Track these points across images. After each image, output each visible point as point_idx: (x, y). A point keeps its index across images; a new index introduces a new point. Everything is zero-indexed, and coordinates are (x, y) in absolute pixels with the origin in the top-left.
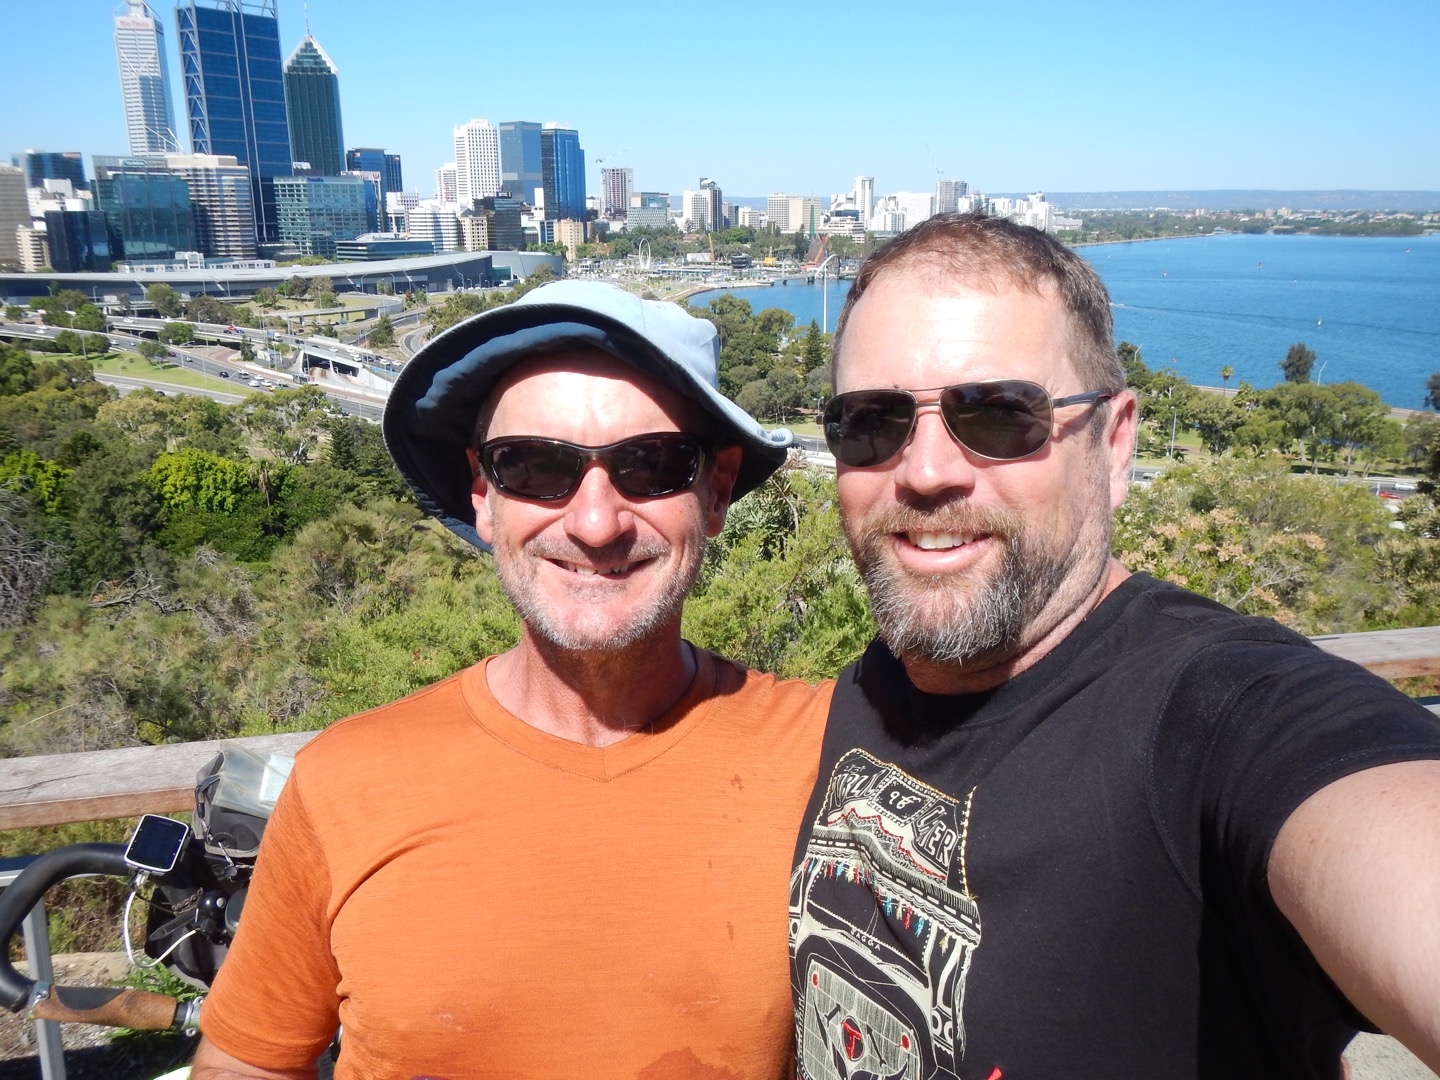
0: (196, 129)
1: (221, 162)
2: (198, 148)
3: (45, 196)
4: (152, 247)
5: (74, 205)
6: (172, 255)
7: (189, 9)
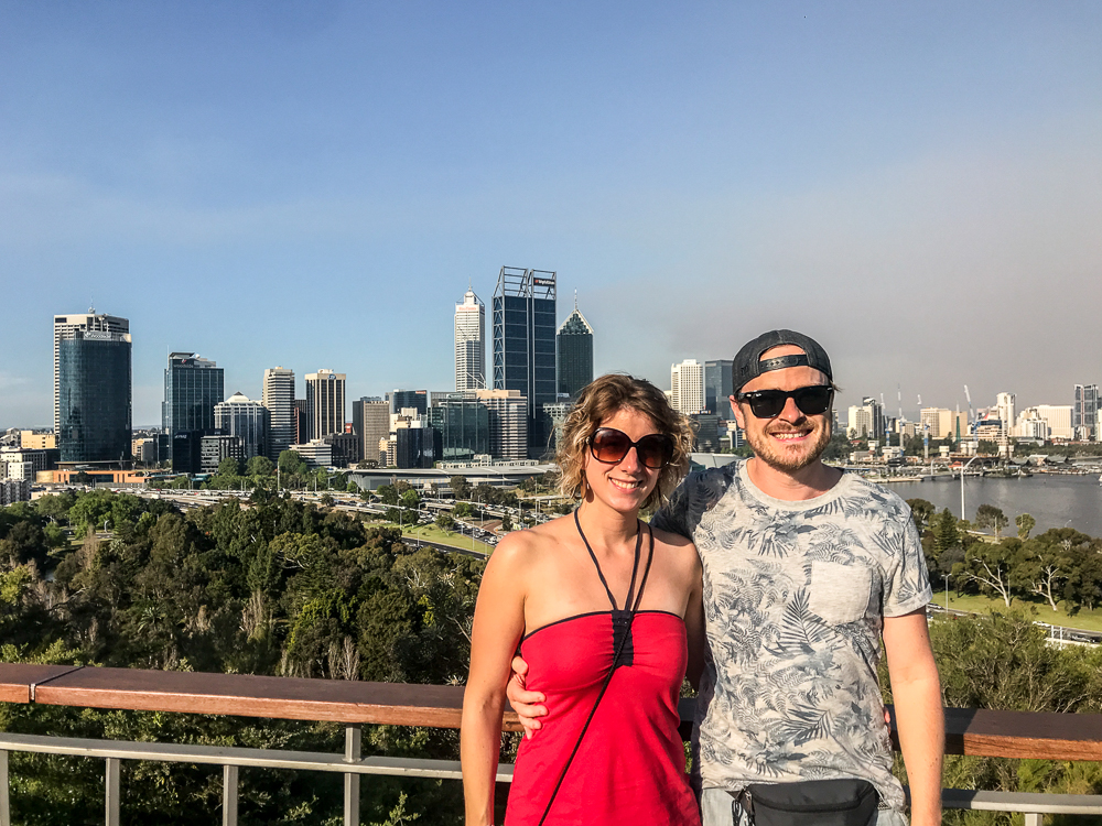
0: (497, 374)
2: (497, 386)
3: (400, 419)
4: (460, 451)
5: (416, 424)
6: (472, 457)
7: (501, 298)
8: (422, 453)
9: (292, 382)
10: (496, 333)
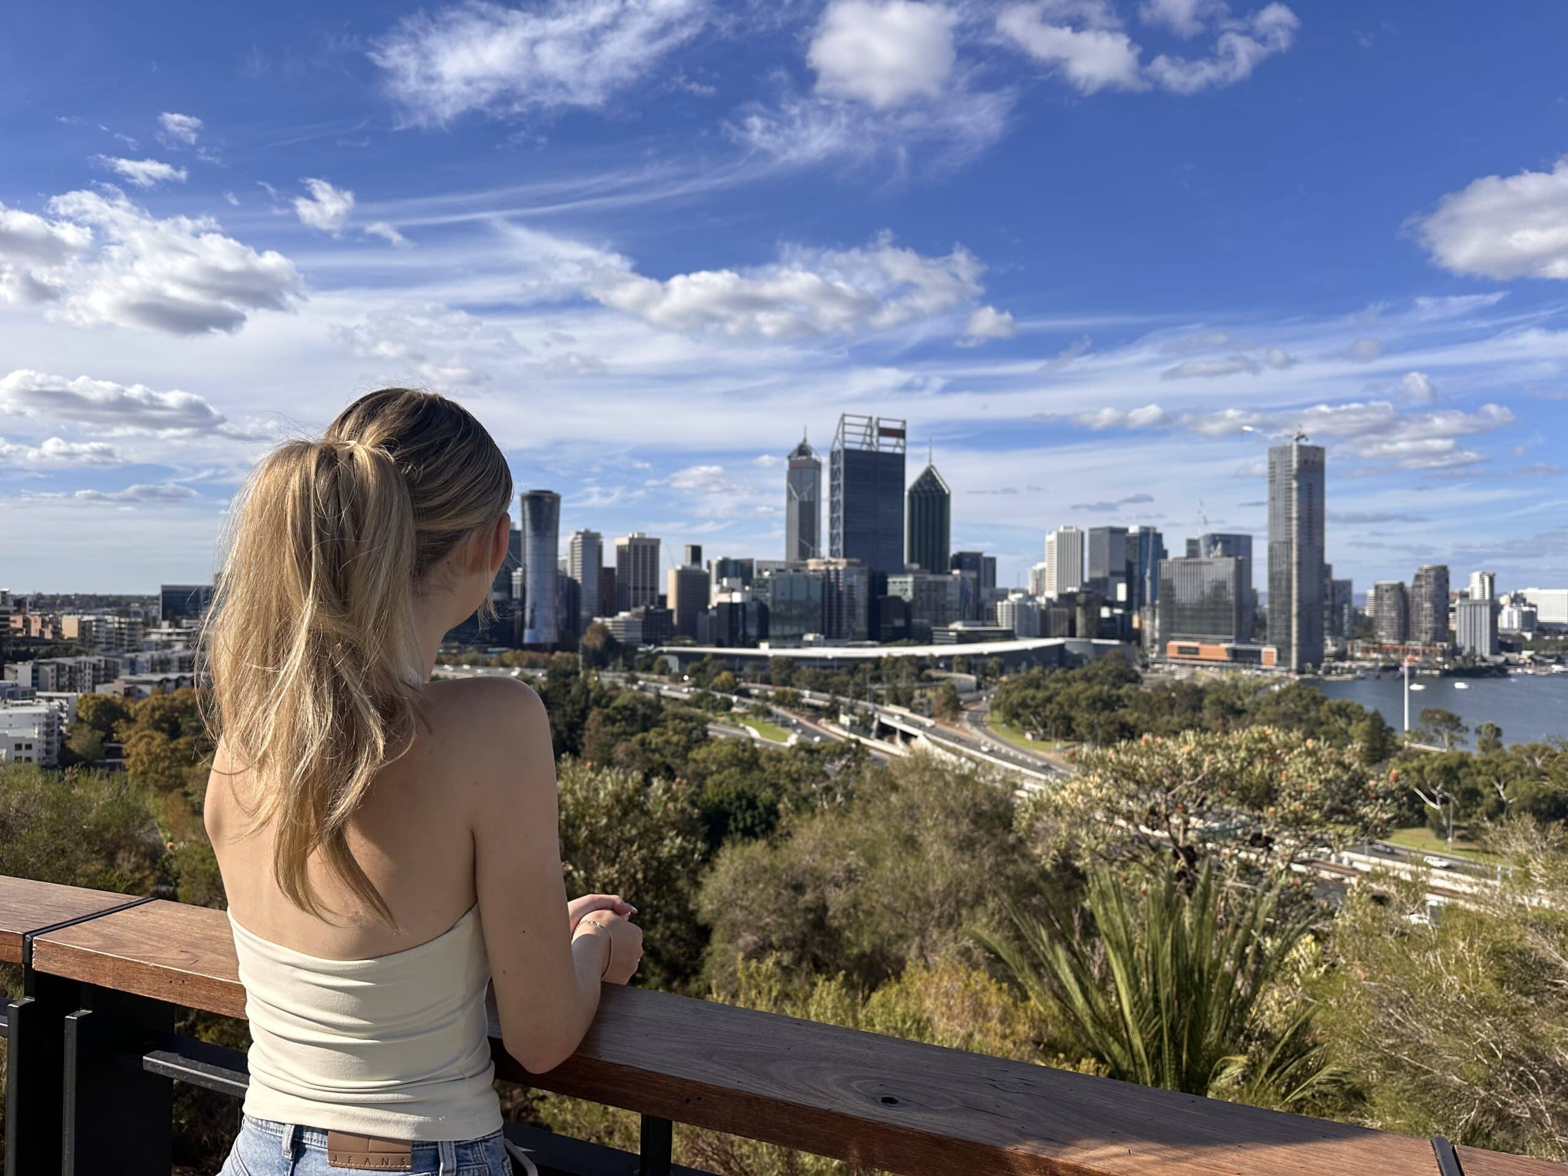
0: (834, 539)
1: (849, 564)
2: (832, 554)
3: (722, 590)
4: (788, 631)
5: (737, 598)
6: (801, 636)
7: (840, 451)
8: (744, 628)
9: (601, 544)
10: (834, 492)
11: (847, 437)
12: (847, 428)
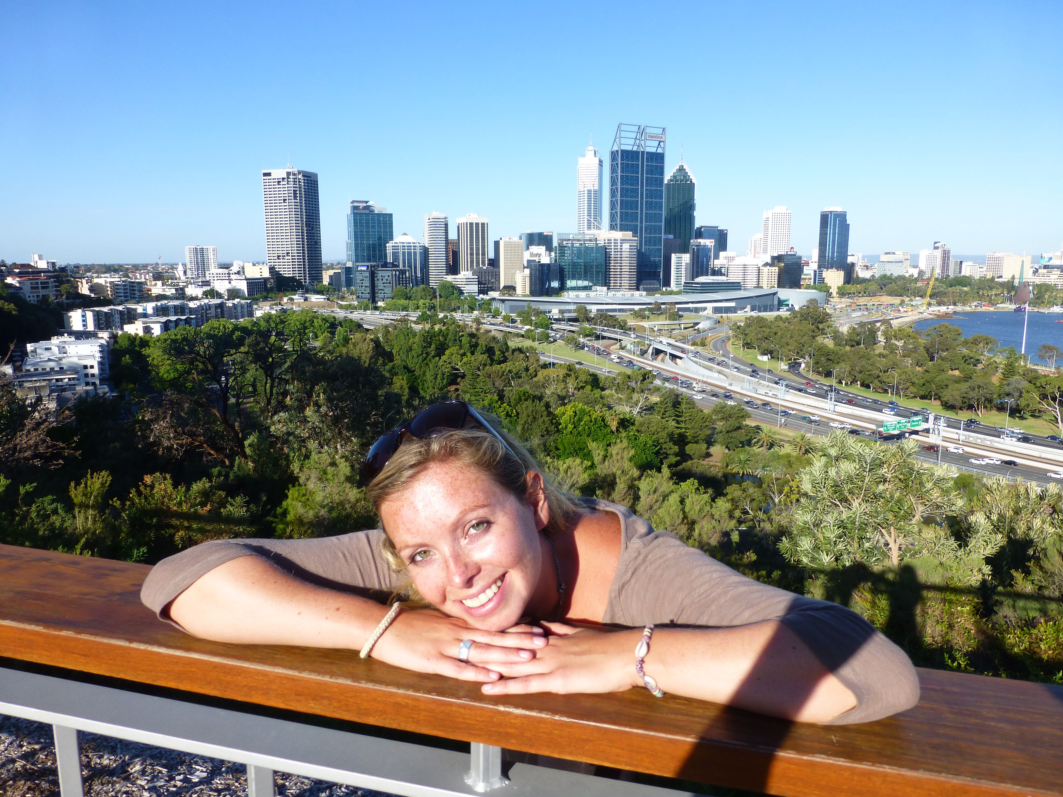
0: (612, 217)
1: (623, 235)
2: (612, 228)
3: (532, 255)
5: (545, 260)
6: (591, 288)
7: (617, 151)
8: (550, 284)
9: (446, 225)
10: (613, 182)
11: (623, 141)
12: (623, 134)
